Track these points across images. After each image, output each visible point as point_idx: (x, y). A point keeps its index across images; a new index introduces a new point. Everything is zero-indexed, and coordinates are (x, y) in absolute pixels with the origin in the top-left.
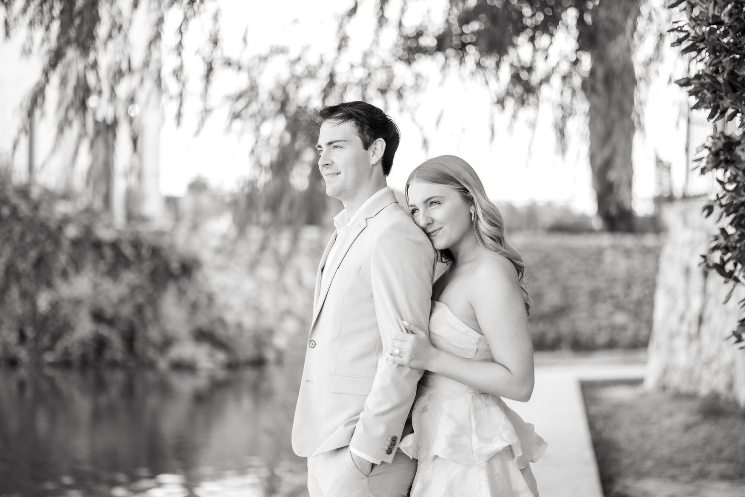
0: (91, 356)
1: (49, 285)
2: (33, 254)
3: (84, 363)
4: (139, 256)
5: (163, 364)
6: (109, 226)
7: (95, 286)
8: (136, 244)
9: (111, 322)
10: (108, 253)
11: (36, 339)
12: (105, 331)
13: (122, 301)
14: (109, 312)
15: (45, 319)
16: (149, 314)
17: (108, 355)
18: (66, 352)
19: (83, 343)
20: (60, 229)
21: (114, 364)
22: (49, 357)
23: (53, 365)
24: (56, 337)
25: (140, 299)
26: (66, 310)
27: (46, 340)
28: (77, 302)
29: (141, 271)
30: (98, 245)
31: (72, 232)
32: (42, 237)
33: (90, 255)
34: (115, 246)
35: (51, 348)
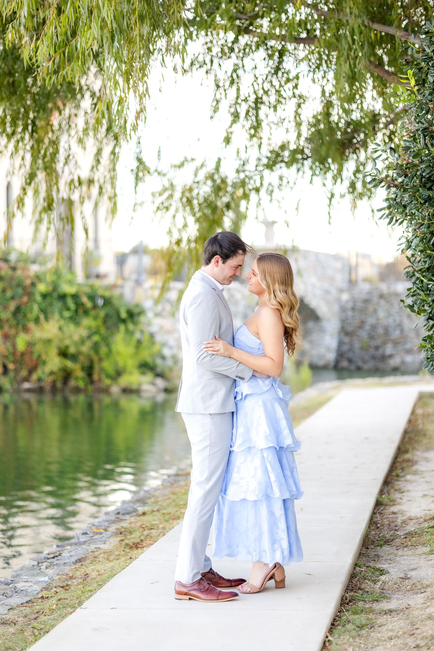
0: (59, 385)
1: (26, 330)
2: (12, 306)
3: (54, 389)
4: (95, 307)
5: (115, 389)
6: (71, 282)
7: (60, 329)
8: (92, 298)
9: (74, 358)
10: (71, 303)
11: (16, 371)
12: (69, 364)
13: (83, 341)
14: (72, 350)
15: (23, 354)
16: (103, 350)
17: (72, 383)
18: (40, 381)
19: (52, 373)
20: (33, 284)
21: (77, 390)
22: (26, 385)
23: (30, 391)
25: (96, 338)
26: (38, 348)
27: (24, 373)
28: (49, 341)
29: (96, 318)
30: (63, 297)
31: (42, 287)
32: (20, 291)
33: (58, 305)
34: (75, 297)
35: (26, 379)
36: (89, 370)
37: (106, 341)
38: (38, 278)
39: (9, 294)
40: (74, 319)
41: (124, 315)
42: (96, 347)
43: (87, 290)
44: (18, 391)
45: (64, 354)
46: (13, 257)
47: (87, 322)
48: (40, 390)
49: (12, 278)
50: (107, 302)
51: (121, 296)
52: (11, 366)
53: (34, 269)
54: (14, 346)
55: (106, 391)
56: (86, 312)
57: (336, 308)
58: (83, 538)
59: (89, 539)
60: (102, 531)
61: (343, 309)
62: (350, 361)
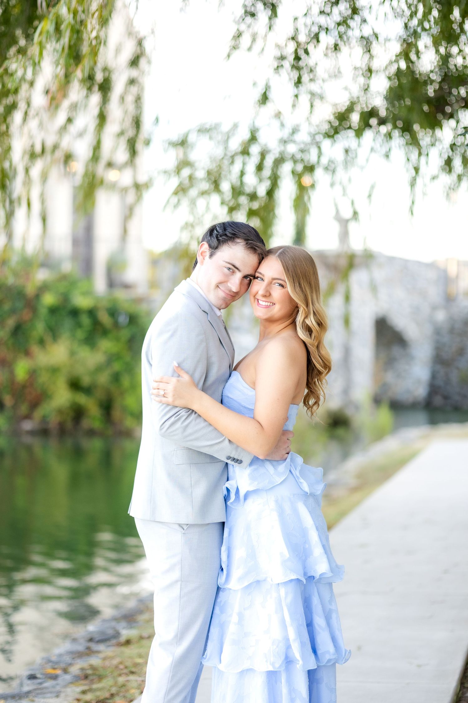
0: (69, 425)
1: (27, 353)
2: (11, 322)
3: (62, 431)
4: (116, 325)
6: (88, 293)
7: (72, 354)
8: (113, 312)
9: (88, 391)
10: (86, 320)
11: (15, 407)
12: (82, 399)
13: (99, 369)
14: (86, 380)
15: (24, 387)
16: (126, 382)
17: (86, 423)
18: (44, 420)
19: (60, 411)
20: (38, 296)
21: (91, 433)
22: (27, 426)
23: (32, 433)
24: (35, 405)
25: (117, 366)
26: (43, 378)
27: (24, 409)
28: (54, 370)
29: (118, 339)
30: (75, 313)
31: (49, 299)
32: (19, 304)
33: (68, 323)
34: (92, 313)
35: (28, 417)
36: (107, 407)
37: (130, 369)
38: (44, 288)
39: (7, 306)
40: (89, 341)
42: (116, 378)
44: (16, 433)
45: (75, 386)
47: (105, 344)
48: (44, 433)
50: (133, 320)
52: (9, 401)
53: (42, 274)
54: (12, 373)
55: (129, 434)
56: (105, 332)
57: (428, 330)
58: (28, 685)
59: (35, 687)
60: (59, 672)
61: (437, 332)
62: (446, 398)
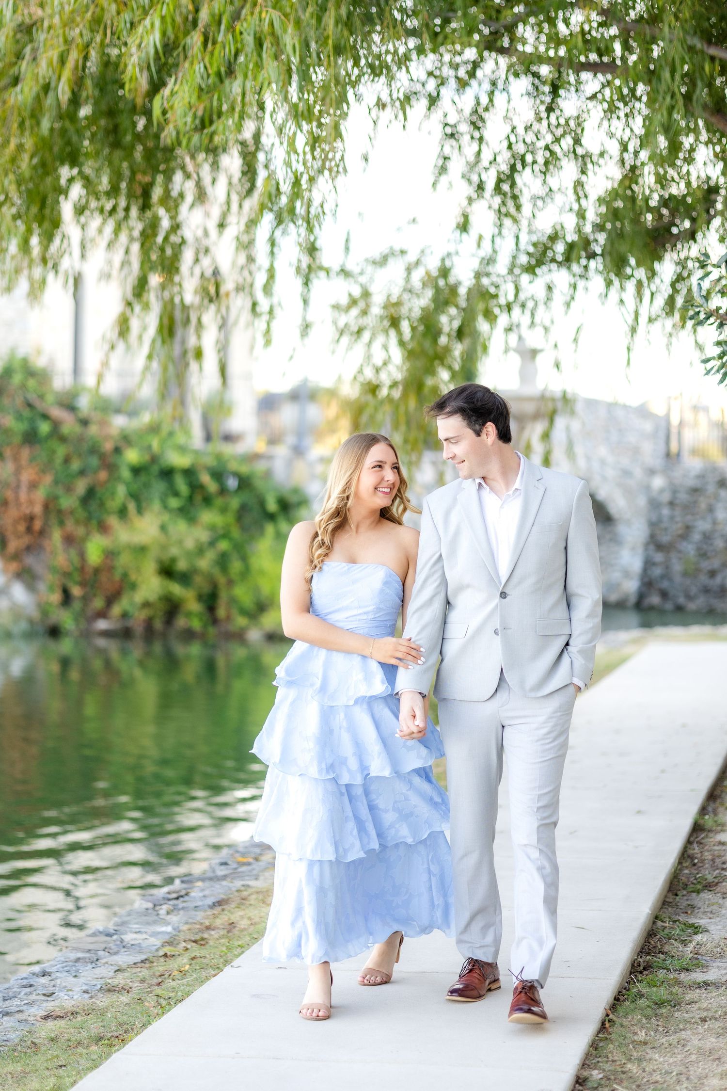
0: (158, 625)
1: (103, 528)
2: (81, 486)
3: (149, 632)
4: (223, 491)
5: (254, 635)
6: (182, 448)
7: (163, 528)
8: (218, 475)
9: (184, 578)
10: (182, 486)
11: (86, 599)
12: (176, 589)
13: (200, 551)
14: (182, 565)
15: (97, 571)
16: (236, 566)
17: (181, 622)
18: (125, 615)
19: (146, 604)
20: (117, 450)
21: (189, 635)
22: (102, 625)
25: (224, 545)
26: (124, 560)
27: (98, 603)
28: (142, 550)
29: (224, 510)
30: (167, 473)
31: (132, 456)
32: (94, 461)
33: (159, 487)
34: (189, 473)
35: (102, 614)
36: (210, 600)
37: (242, 551)
38: (126, 439)
39: (75, 465)
40: (187, 512)
41: (272, 506)
42: (223, 561)
43: (210, 461)
44: (86, 635)
45: (167, 571)
46: (84, 403)
47: (208, 517)
48: (125, 634)
49: (81, 439)
50: (245, 483)
51: (268, 474)
52: (76, 591)
53: (119, 422)
54: (82, 555)
55: (239, 637)
56: (207, 501)
57: (642, 501)
61: (654, 504)
62: (664, 595)
